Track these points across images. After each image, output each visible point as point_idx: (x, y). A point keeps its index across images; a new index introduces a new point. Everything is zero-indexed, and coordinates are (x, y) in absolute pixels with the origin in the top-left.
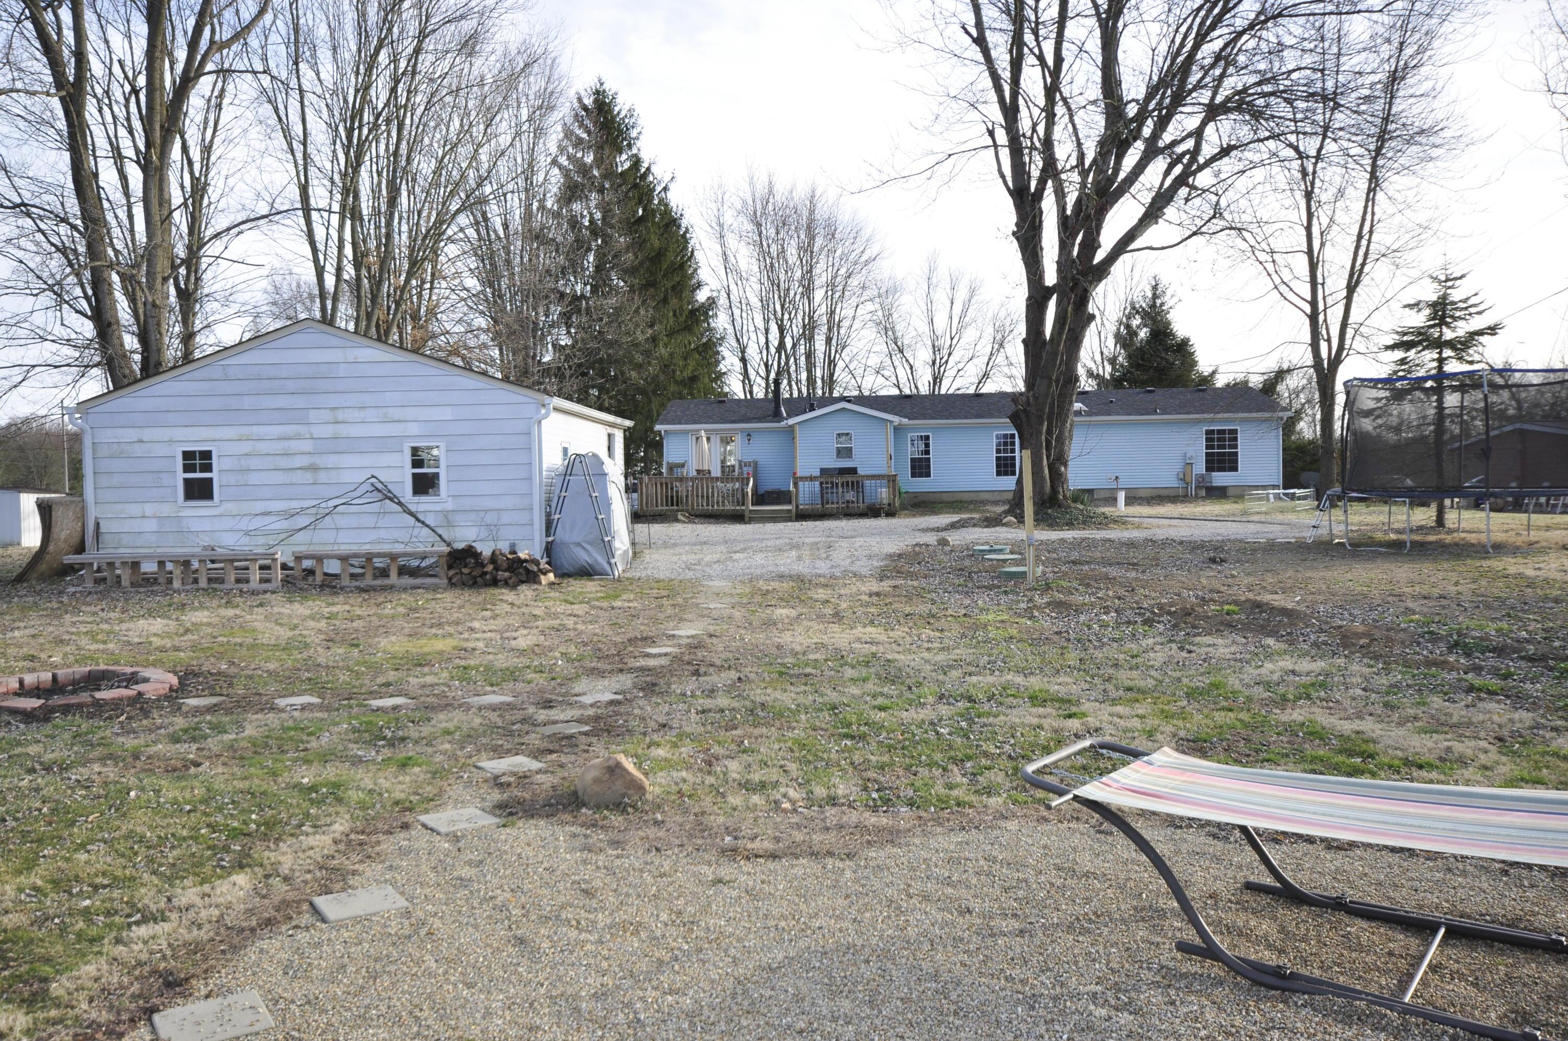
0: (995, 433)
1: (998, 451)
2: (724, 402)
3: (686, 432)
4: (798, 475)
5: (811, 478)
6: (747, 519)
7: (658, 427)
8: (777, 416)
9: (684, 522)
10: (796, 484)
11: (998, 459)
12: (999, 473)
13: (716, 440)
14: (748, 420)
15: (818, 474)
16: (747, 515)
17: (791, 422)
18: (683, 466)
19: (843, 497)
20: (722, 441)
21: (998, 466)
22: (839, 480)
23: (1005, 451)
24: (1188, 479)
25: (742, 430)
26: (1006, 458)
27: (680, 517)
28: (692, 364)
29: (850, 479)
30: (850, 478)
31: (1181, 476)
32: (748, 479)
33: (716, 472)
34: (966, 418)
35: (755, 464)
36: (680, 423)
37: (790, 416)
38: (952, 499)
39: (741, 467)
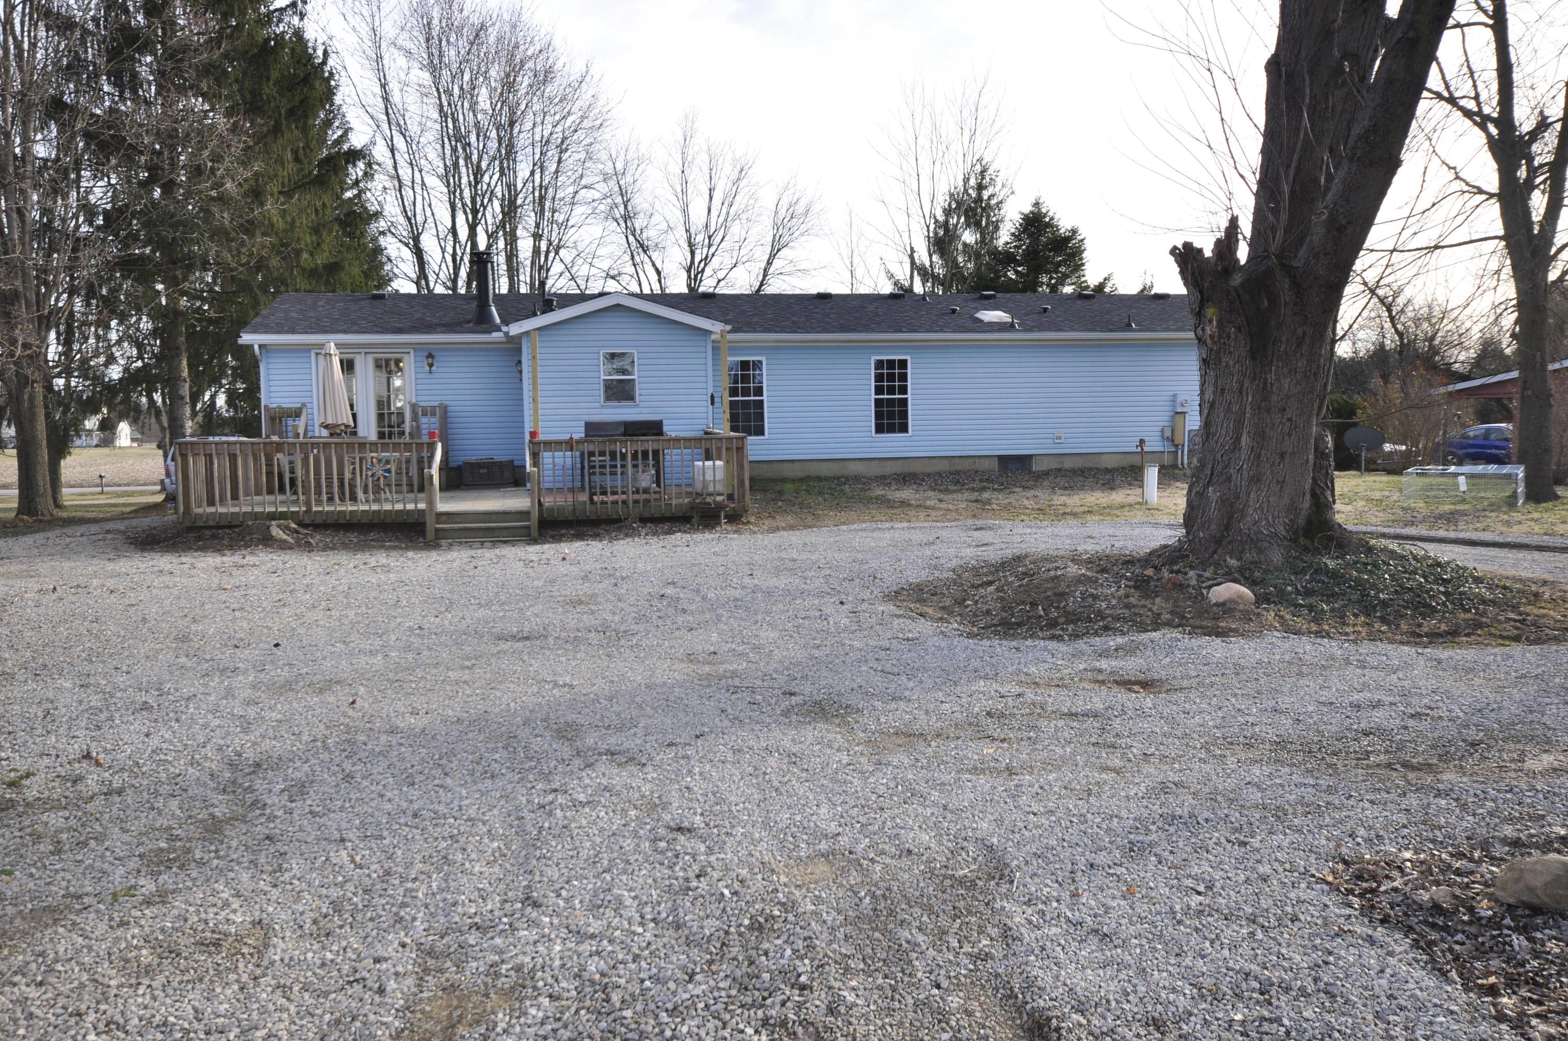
0: (874, 358)
1: (879, 390)
2: (382, 297)
3: (305, 349)
4: (541, 437)
5: (569, 444)
6: (430, 534)
7: (246, 338)
8: (482, 321)
9: (283, 546)
10: (535, 456)
11: (878, 403)
12: (879, 429)
13: (364, 366)
14: (428, 328)
15: (579, 434)
16: (431, 524)
17: (515, 329)
18: (297, 413)
19: (635, 479)
20: (378, 366)
21: (879, 415)
22: (627, 448)
23: (891, 391)
24: (1178, 440)
25: (417, 347)
26: (891, 402)
27: (276, 532)
28: (329, 239)
29: (650, 447)
30: (649, 444)
31: (1168, 433)
32: (431, 447)
33: (368, 430)
34: (826, 331)
35: (444, 412)
36: (292, 331)
37: (506, 322)
38: (801, 474)
39: (415, 418)
